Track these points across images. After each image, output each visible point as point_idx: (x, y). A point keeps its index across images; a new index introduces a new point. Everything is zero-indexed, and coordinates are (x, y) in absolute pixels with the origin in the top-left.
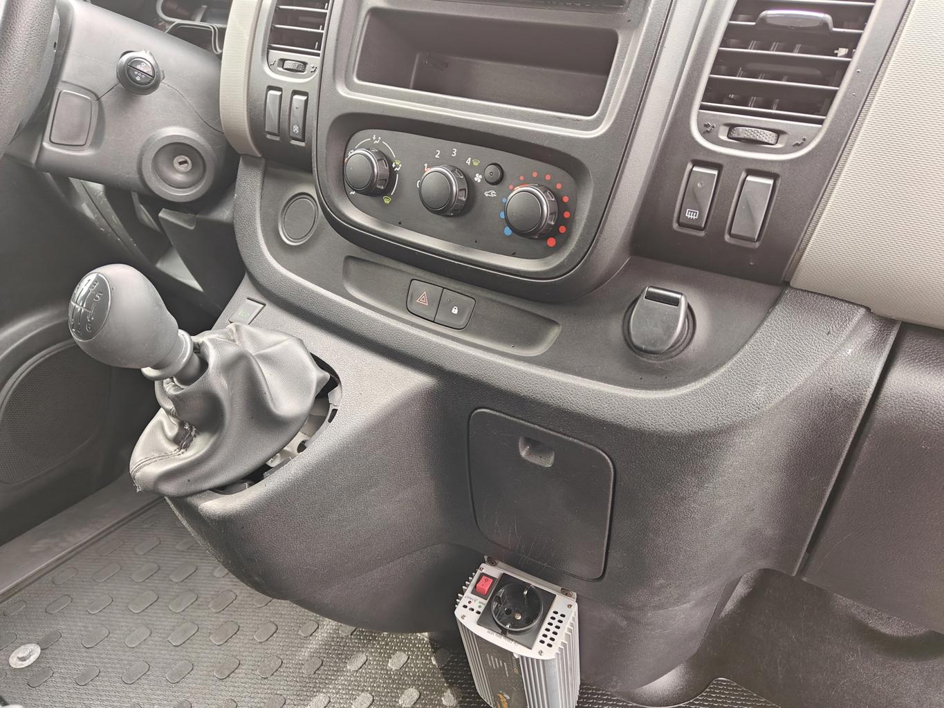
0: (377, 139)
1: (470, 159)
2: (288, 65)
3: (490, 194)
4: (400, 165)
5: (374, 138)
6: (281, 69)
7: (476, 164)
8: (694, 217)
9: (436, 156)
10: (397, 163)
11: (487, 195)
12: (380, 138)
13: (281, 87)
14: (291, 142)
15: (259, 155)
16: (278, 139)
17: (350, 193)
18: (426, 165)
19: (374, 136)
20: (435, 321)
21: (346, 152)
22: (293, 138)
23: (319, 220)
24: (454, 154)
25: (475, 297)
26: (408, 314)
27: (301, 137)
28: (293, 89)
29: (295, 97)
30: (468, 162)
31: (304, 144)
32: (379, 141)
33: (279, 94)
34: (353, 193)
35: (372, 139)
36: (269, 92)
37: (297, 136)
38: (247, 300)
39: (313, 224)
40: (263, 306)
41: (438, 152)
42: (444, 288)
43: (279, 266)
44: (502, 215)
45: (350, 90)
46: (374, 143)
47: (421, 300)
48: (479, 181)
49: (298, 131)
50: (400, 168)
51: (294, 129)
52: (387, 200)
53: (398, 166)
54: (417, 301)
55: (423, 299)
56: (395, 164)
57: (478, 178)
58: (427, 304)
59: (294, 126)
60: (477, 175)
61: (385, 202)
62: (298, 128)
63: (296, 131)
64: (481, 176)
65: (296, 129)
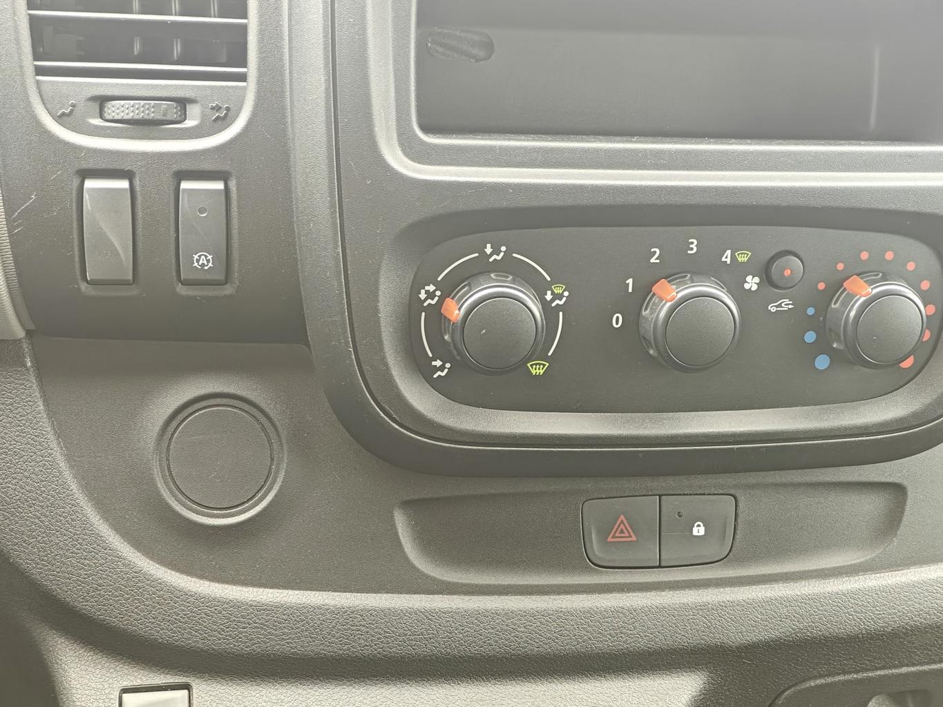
0: (496, 251)
1: (729, 252)
2: (116, 110)
3: (780, 306)
4: (566, 294)
5: (489, 250)
6: (97, 122)
7: (742, 258)
9: (653, 260)
11: (773, 310)
12: (503, 249)
13: (129, 168)
14: (182, 290)
15: (20, 333)
16: (133, 291)
17: (435, 376)
18: (630, 281)
19: (489, 246)
20: (663, 564)
21: (415, 290)
22: (186, 283)
23: (285, 448)
24: (692, 249)
25: (732, 492)
26: (601, 572)
27: (220, 276)
28: (176, 168)
29: (185, 185)
30: (727, 257)
31: (228, 290)
32: (502, 254)
33: (124, 184)
34: (443, 374)
35: (483, 253)
36: (89, 184)
37: (209, 277)
38: (125, 696)
39: (272, 460)
40: (185, 692)
41: (655, 252)
42: (660, 496)
43: (207, 583)
44: (810, 337)
45: (419, 163)
46: (491, 260)
47: (617, 535)
48: (755, 287)
49: (210, 265)
50: (564, 299)
51: (198, 261)
52: (537, 370)
53: (560, 297)
54: (609, 539)
55: (622, 532)
56: (553, 293)
57: (752, 283)
58: (634, 538)
59: (196, 257)
60: (749, 278)
61: (534, 372)
62: (210, 257)
63: (203, 265)
64: (757, 280)
65: (203, 260)
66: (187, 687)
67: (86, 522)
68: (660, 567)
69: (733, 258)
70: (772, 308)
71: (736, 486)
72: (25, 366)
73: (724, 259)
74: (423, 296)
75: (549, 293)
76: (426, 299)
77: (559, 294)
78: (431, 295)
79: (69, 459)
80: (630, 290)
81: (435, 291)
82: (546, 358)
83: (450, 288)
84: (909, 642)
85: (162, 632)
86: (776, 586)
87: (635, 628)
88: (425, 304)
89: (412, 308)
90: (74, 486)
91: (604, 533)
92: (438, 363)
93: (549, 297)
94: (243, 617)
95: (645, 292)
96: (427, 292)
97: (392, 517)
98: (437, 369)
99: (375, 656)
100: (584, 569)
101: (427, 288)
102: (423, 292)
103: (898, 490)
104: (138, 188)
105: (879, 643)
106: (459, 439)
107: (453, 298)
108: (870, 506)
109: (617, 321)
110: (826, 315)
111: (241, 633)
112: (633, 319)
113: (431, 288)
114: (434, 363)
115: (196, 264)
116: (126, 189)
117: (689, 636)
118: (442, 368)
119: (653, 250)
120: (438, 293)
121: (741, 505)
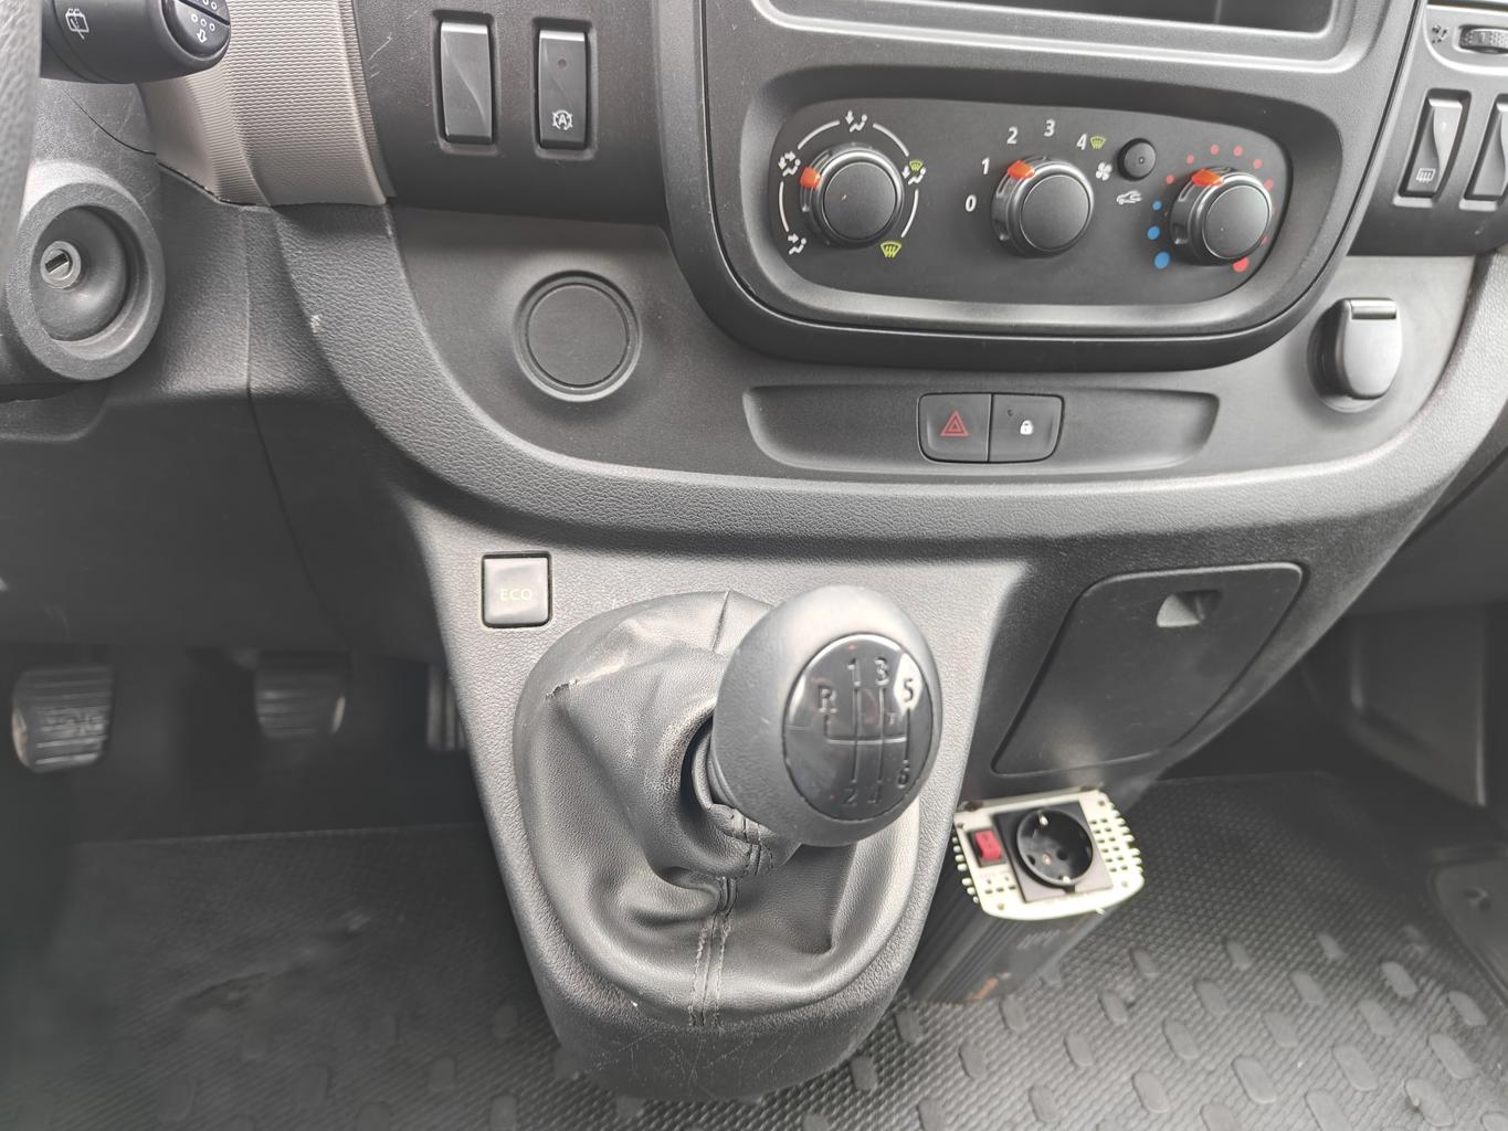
0: (857, 120)
1: (1084, 137)
4: (923, 171)
5: (850, 118)
7: (1097, 144)
8: (1428, 180)
9: (1011, 141)
10: (915, 168)
11: (1121, 202)
12: (864, 118)
13: (489, 12)
14: (541, 153)
15: (381, 199)
16: (493, 151)
17: (791, 252)
18: (986, 162)
19: (850, 114)
20: (992, 459)
21: (775, 158)
22: (546, 145)
23: (640, 328)
24: (1049, 131)
25: (1060, 393)
26: (933, 465)
27: (580, 139)
28: (535, 14)
29: (544, 35)
30: (1082, 143)
31: (588, 155)
32: (862, 124)
33: (483, 30)
34: (799, 250)
35: (843, 121)
36: (447, 28)
37: (569, 138)
38: (487, 561)
39: (628, 340)
40: (544, 560)
41: (1012, 132)
42: (993, 394)
43: (565, 457)
44: (1153, 233)
45: (785, 12)
46: (851, 130)
47: (950, 430)
48: (1106, 177)
49: (570, 125)
50: (921, 177)
51: (557, 120)
52: (890, 250)
53: (918, 174)
54: (943, 434)
55: (955, 427)
56: (910, 169)
57: (1104, 171)
58: (966, 434)
59: (555, 115)
60: (1101, 166)
61: (886, 254)
62: (570, 116)
63: (563, 124)
64: (1109, 168)
65: (562, 120)
66: (546, 555)
67: (448, 394)
68: (988, 462)
69: (1089, 144)
70: (1121, 200)
71: (1065, 389)
72: (386, 234)
73: (1079, 144)
74: (782, 164)
75: (907, 169)
76: (785, 168)
77: (918, 171)
78: (790, 164)
79: (431, 330)
80: (986, 171)
81: (794, 160)
82: (898, 239)
83: (809, 157)
84: (1211, 543)
85: (523, 501)
86: (1095, 484)
87: (964, 517)
88: (785, 174)
89: (772, 175)
90: (436, 357)
91: (939, 428)
92: (794, 238)
93: (906, 173)
94: (599, 490)
95: (1000, 173)
96: (787, 160)
97: (741, 402)
98: (792, 245)
99: (722, 532)
100: (918, 461)
101: (787, 156)
102: (782, 160)
103: (1211, 401)
104: (497, 36)
105: (1184, 542)
106: (812, 317)
107: (813, 167)
108: (1185, 415)
109: (971, 203)
110: (1171, 211)
111: (597, 505)
112: (987, 201)
113: (791, 156)
114: (790, 238)
115: (555, 124)
116: (484, 35)
117: (1012, 528)
118: (798, 244)
119: (1011, 130)
120: (798, 162)
121: (1068, 406)
